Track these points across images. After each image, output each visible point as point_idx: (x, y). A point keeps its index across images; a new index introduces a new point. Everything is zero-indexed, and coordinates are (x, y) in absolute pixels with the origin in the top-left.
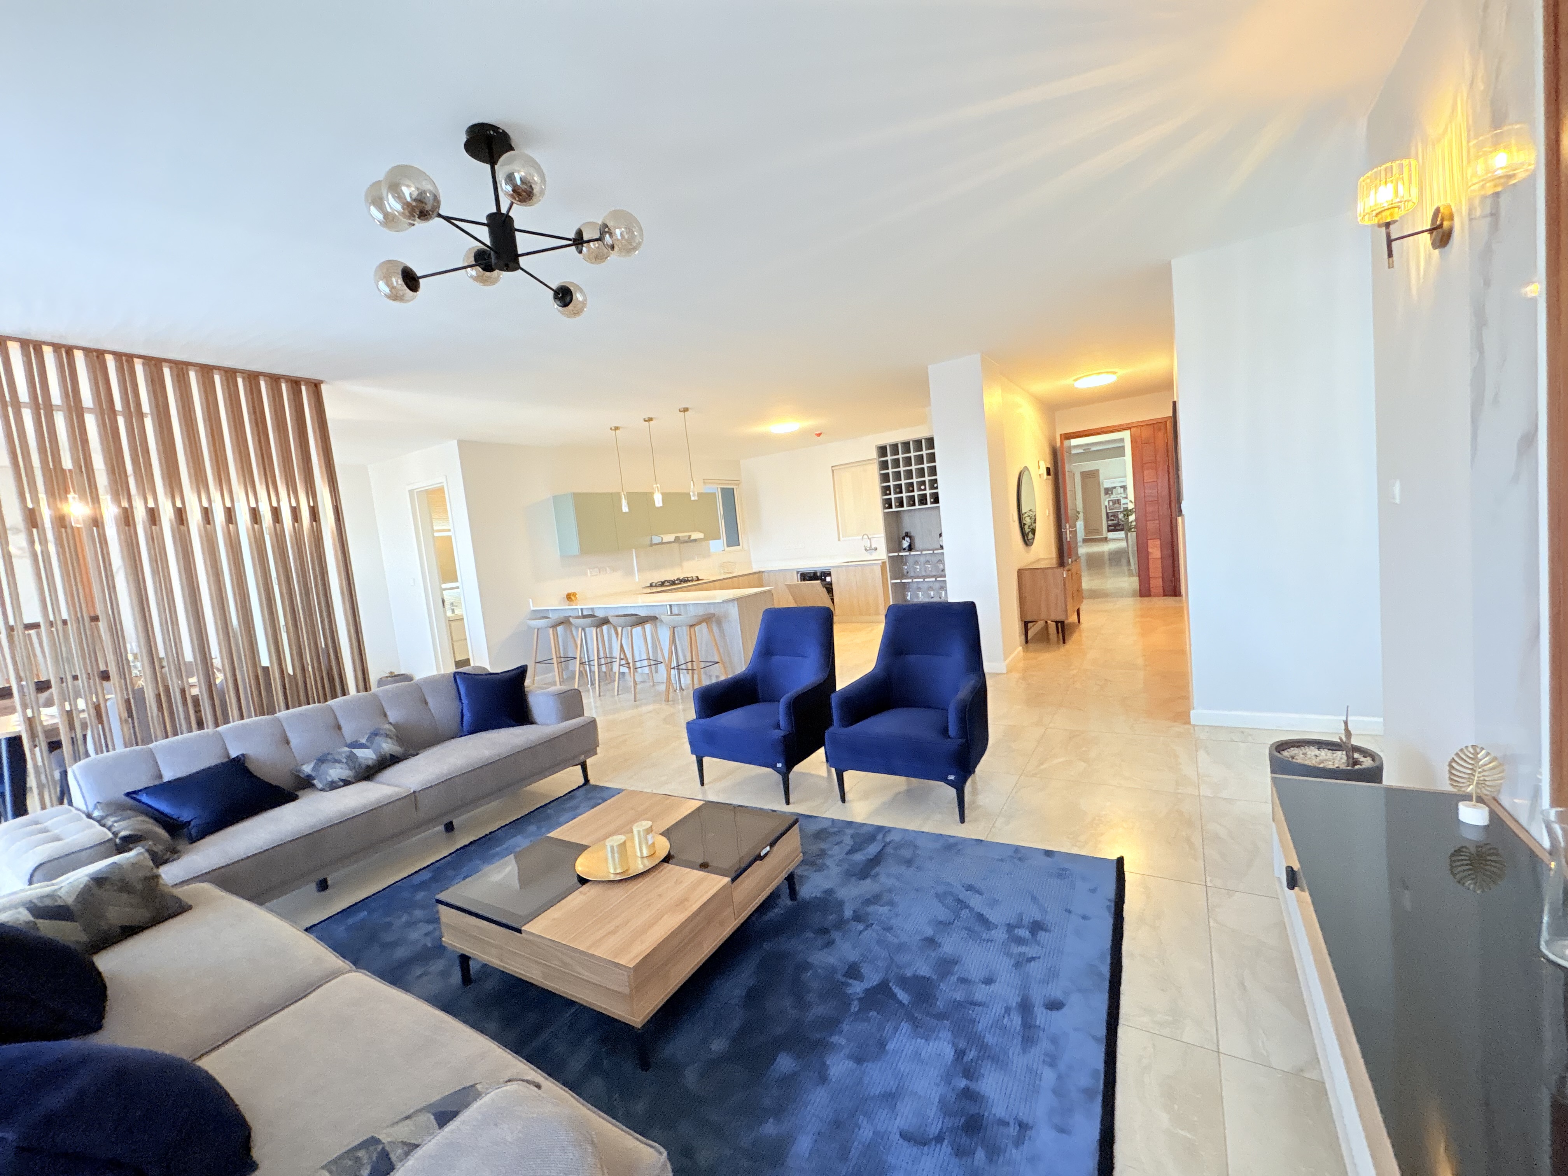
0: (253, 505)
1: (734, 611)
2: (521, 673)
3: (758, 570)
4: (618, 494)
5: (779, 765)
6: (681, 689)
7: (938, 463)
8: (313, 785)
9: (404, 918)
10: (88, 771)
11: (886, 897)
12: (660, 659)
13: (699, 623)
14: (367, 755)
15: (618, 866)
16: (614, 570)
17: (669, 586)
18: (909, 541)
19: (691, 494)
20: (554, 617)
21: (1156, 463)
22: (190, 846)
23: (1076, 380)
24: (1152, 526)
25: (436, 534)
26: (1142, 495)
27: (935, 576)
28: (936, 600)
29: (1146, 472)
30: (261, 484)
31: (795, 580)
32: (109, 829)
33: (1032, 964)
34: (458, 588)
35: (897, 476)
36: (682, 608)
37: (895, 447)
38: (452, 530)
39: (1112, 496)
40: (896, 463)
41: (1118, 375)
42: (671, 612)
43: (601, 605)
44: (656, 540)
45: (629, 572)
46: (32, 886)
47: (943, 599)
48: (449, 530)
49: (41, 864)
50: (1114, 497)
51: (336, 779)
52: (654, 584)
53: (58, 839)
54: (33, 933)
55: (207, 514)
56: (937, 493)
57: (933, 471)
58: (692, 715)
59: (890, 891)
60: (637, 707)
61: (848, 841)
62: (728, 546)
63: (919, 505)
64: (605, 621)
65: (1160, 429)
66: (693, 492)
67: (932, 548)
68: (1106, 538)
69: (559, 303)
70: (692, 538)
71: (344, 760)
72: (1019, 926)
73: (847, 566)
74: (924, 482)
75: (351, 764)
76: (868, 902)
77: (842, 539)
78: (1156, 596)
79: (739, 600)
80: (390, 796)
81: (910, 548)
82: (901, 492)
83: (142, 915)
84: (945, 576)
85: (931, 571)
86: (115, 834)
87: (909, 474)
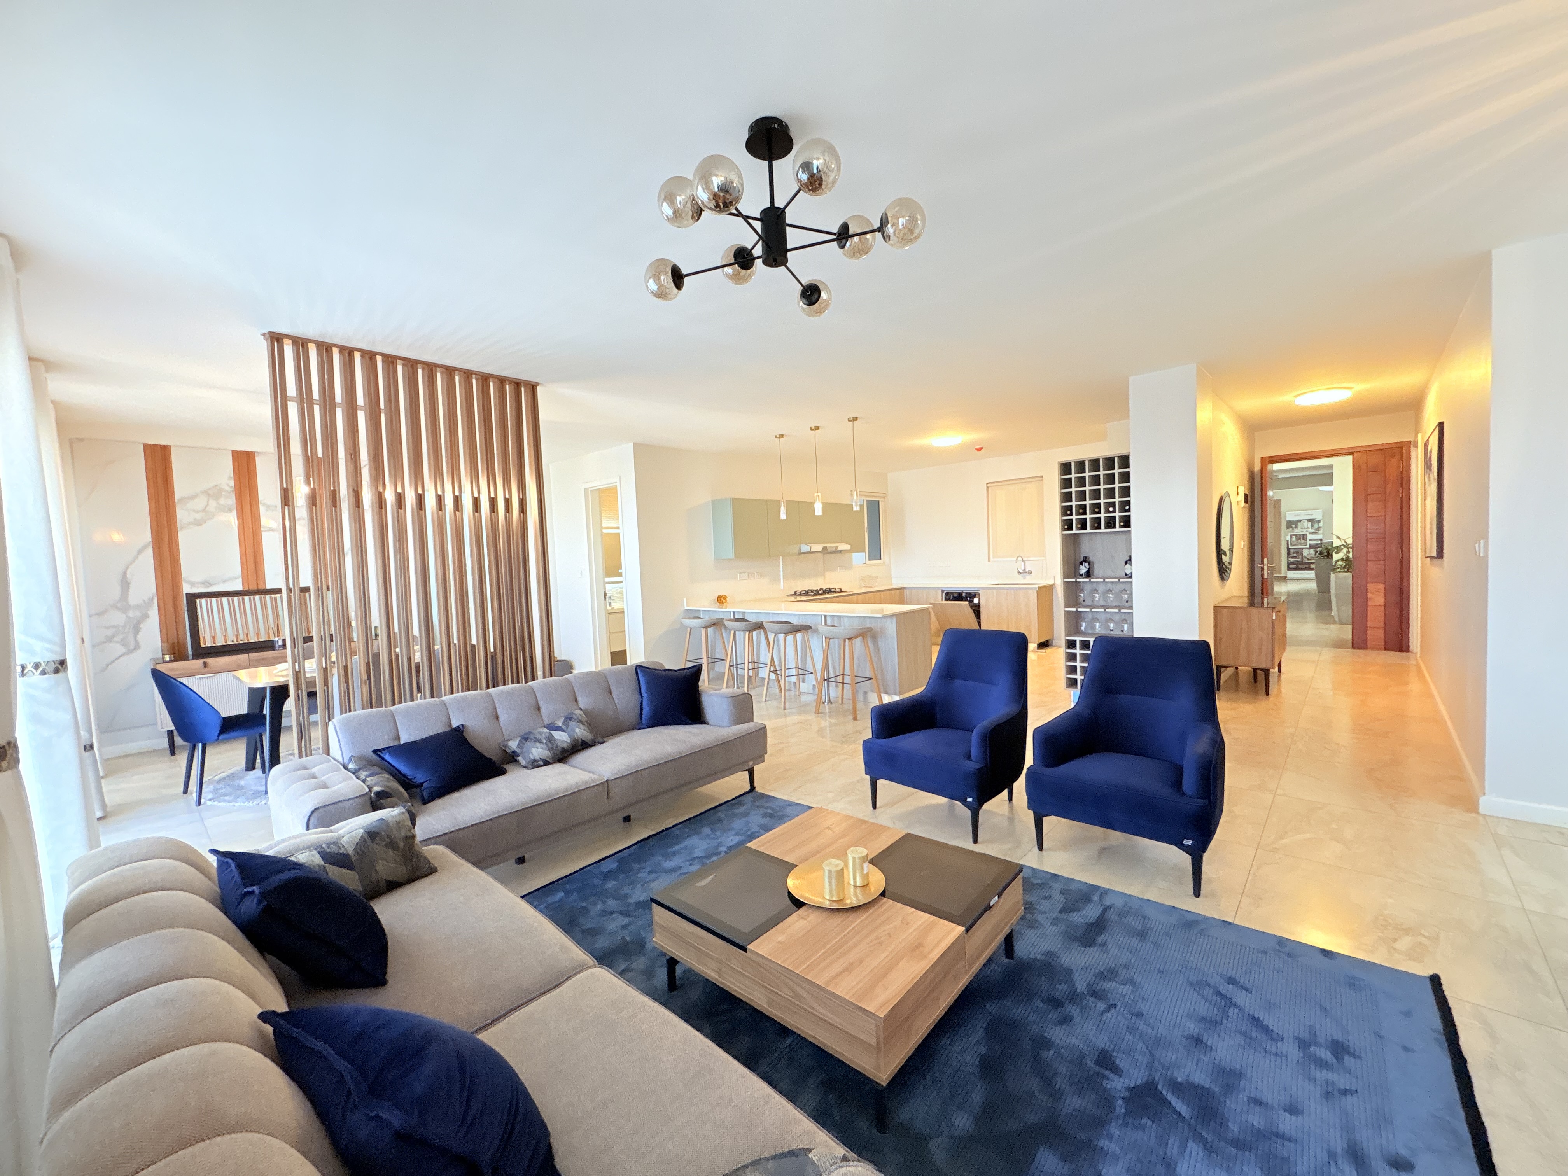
0: (476, 495)
1: (891, 628)
2: (695, 672)
3: (900, 586)
4: (779, 501)
5: (970, 800)
6: (830, 702)
7: (1133, 484)
8: (516, 761)
9: (599, 907)
10: (346, 724)
11: (1123, 974)
12: (809, 668)
13: (856, 637)
14: (563, 738)
15: (834, 893)
16: (761, 575)
17: (814, 596)
18: (1088, 567)
19: (854, 504)
20: (707, 619)
21: (1385, 493)
22: (423, 807)
23: (1296, 396)
24: (1373, 567)
25: (605, 531)
26: (1364, 530)
27: (1120, 608)
28: (1117, 633)
29: (1370, 505)
30: (483, 476)
31: (940, 599)
32: (364, 781)
33: (1349, 1097)
34: (621, 582)
35: (1082, 496)
36: (836, 619)
37: (1081, 465)
38: (621, 528)
39: (1296, 530)
40: (1081, 482)
41: (1353, 390)
42: (826, 623)
43: (755, 611)
44: (805, 548)
45: (776, 579)
46: (309, 831)
47: (1126, 632)
48: (618, 528)
49: (315, 810)
50: (1298, 531)
51: (537, 758)
52: (799, 593)
53: (325, 786)
54: (323, 875)
55: (440, 500)
56: (1129, 517)
57: (1126, 492)
58: (868, 735)
59: (1127, 967)
60: (785, 716)
61: (1059, 898)
62: (869, 560)
63: (1105, 528)
64: (759, 626)
65: (1393, 456)
66: (856, 503)
67: (1117, 576)
68: (1285, 577)
69: (804, 301)
70: (839, 549)
71: (544, 741)
72: (1317, 1044)
73: (998, 588)
74: (1114, 503)
75: (550, 745)
76: (1102, 976)
77: (992, 559)
78: (1374, 648)
79: (898, 616)
80: (587, 782)
81: (1088, 574)
82: (1085, 513)
83: (401, 872)
84: (1131, 608)
85: (1112, 601)
86: (370, 788)
87: (1096, 494)
